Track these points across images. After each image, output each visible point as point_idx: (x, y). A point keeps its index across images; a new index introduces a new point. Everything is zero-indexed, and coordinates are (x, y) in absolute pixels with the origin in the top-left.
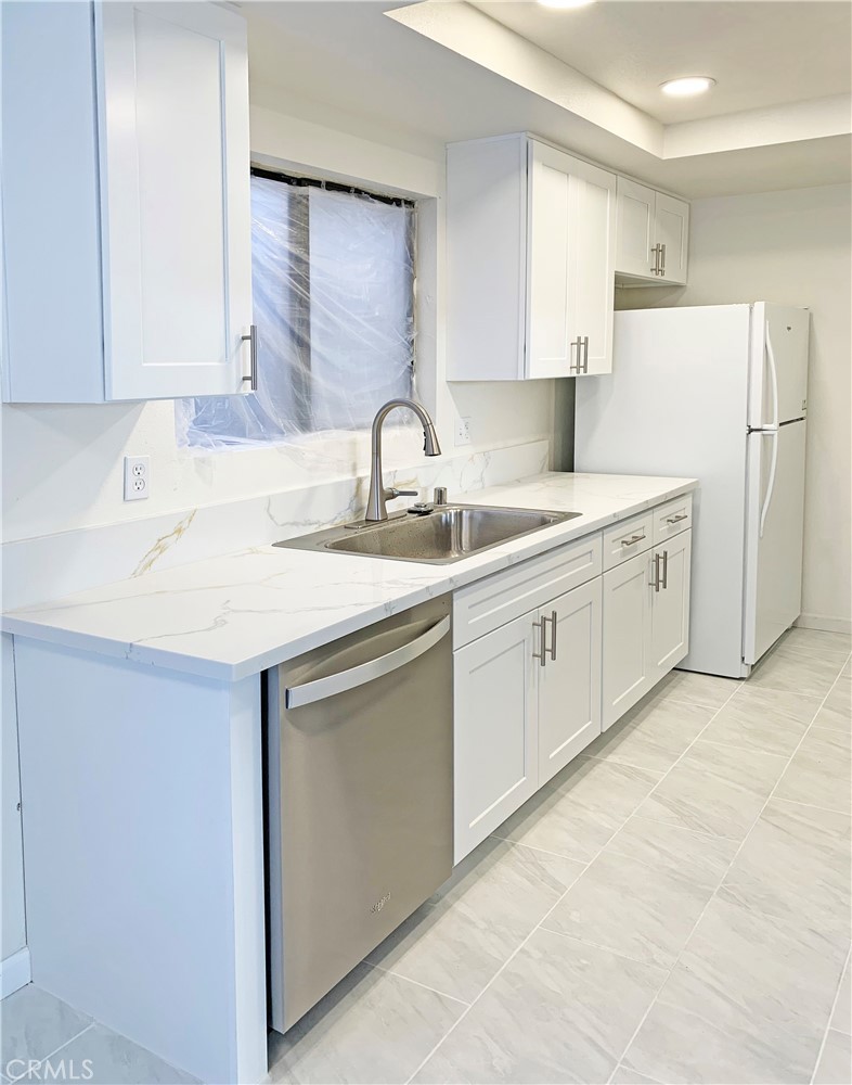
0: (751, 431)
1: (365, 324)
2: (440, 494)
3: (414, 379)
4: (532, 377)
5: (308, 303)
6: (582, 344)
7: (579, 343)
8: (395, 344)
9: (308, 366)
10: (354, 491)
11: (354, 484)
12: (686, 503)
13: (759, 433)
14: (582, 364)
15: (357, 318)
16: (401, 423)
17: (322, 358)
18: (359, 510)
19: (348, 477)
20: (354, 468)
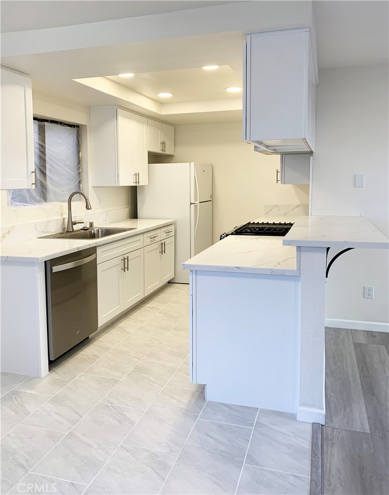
0: (191, 204)
1: (64, 167)
2: (91, 224)
3: (81, 185)
4: (120, 185)
5: (45, 160)
6: (137, 175)
7: (136, 175)
8: (74, 173)
9: (46, 181)
10: (62, 222)
11: (62, 220)
12: (172, 227)
13: (193, 205)
14: (137, 181)
15: (61, 165)
16: (77, 200)
17: (50, 178)
18: (64, 229)
19: (60, 217)
20: (62, 215)
